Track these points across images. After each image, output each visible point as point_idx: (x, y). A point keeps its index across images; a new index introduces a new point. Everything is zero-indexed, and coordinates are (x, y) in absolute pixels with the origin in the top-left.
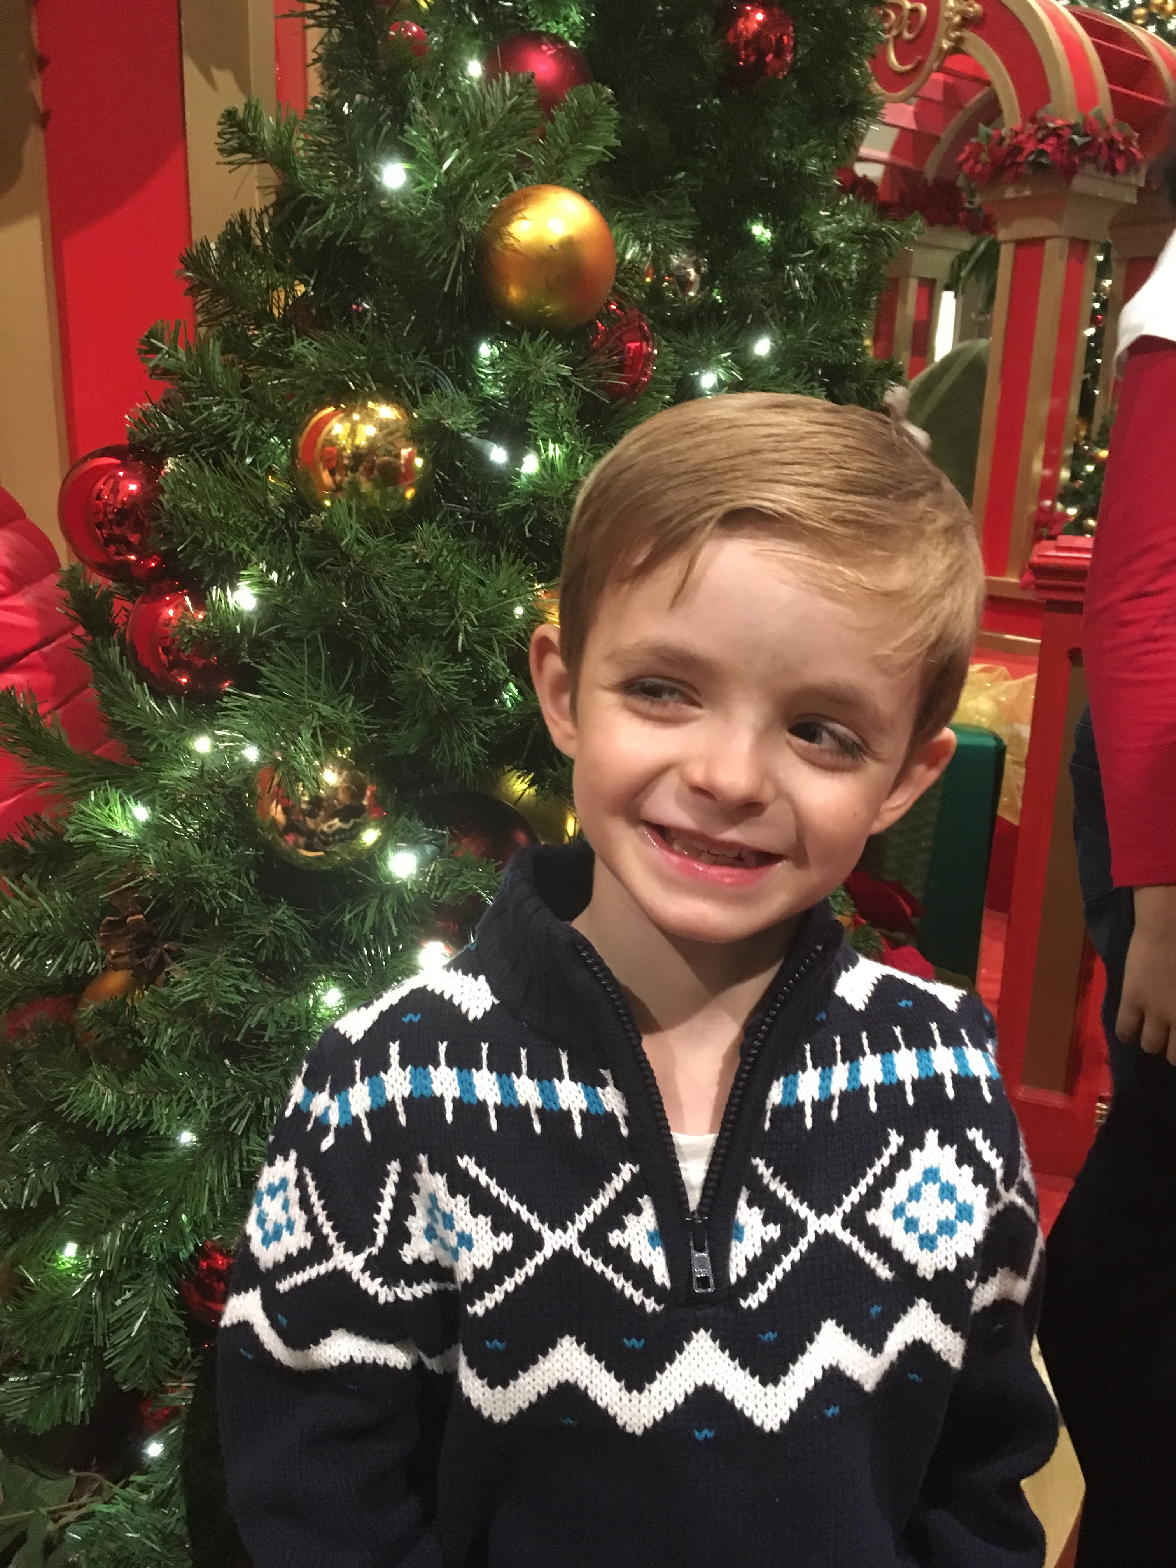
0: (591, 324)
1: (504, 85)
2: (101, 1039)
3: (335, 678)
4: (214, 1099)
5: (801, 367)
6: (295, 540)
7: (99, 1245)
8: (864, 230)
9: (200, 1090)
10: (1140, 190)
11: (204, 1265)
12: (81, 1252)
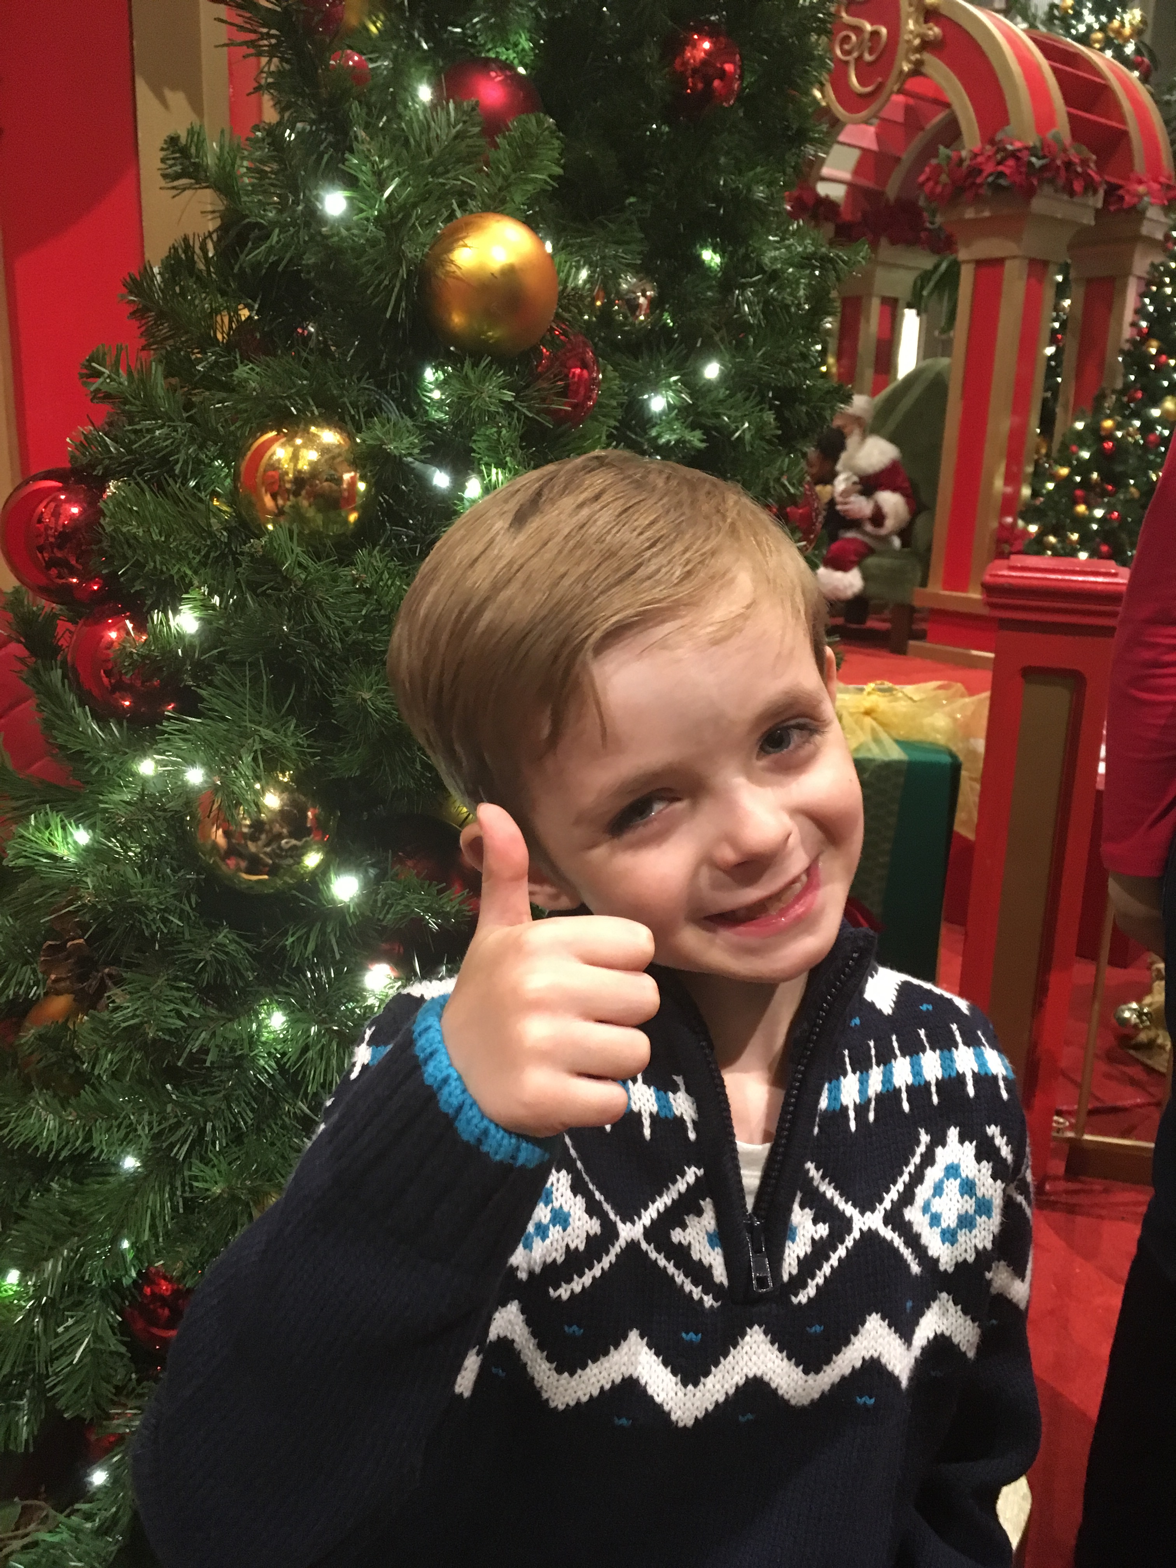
0: (535, 350)
1: (448, 113)
2: (42, 1064)
3: (277, 702)
4: (155, 1124)
5: (751, 390)
6: (238, 564)
7: (40, 1272)
8: (813, 256)
9: (141, 1115)
10: (1097, 211)
11: (148, 1290)
12: (22, 1281)
